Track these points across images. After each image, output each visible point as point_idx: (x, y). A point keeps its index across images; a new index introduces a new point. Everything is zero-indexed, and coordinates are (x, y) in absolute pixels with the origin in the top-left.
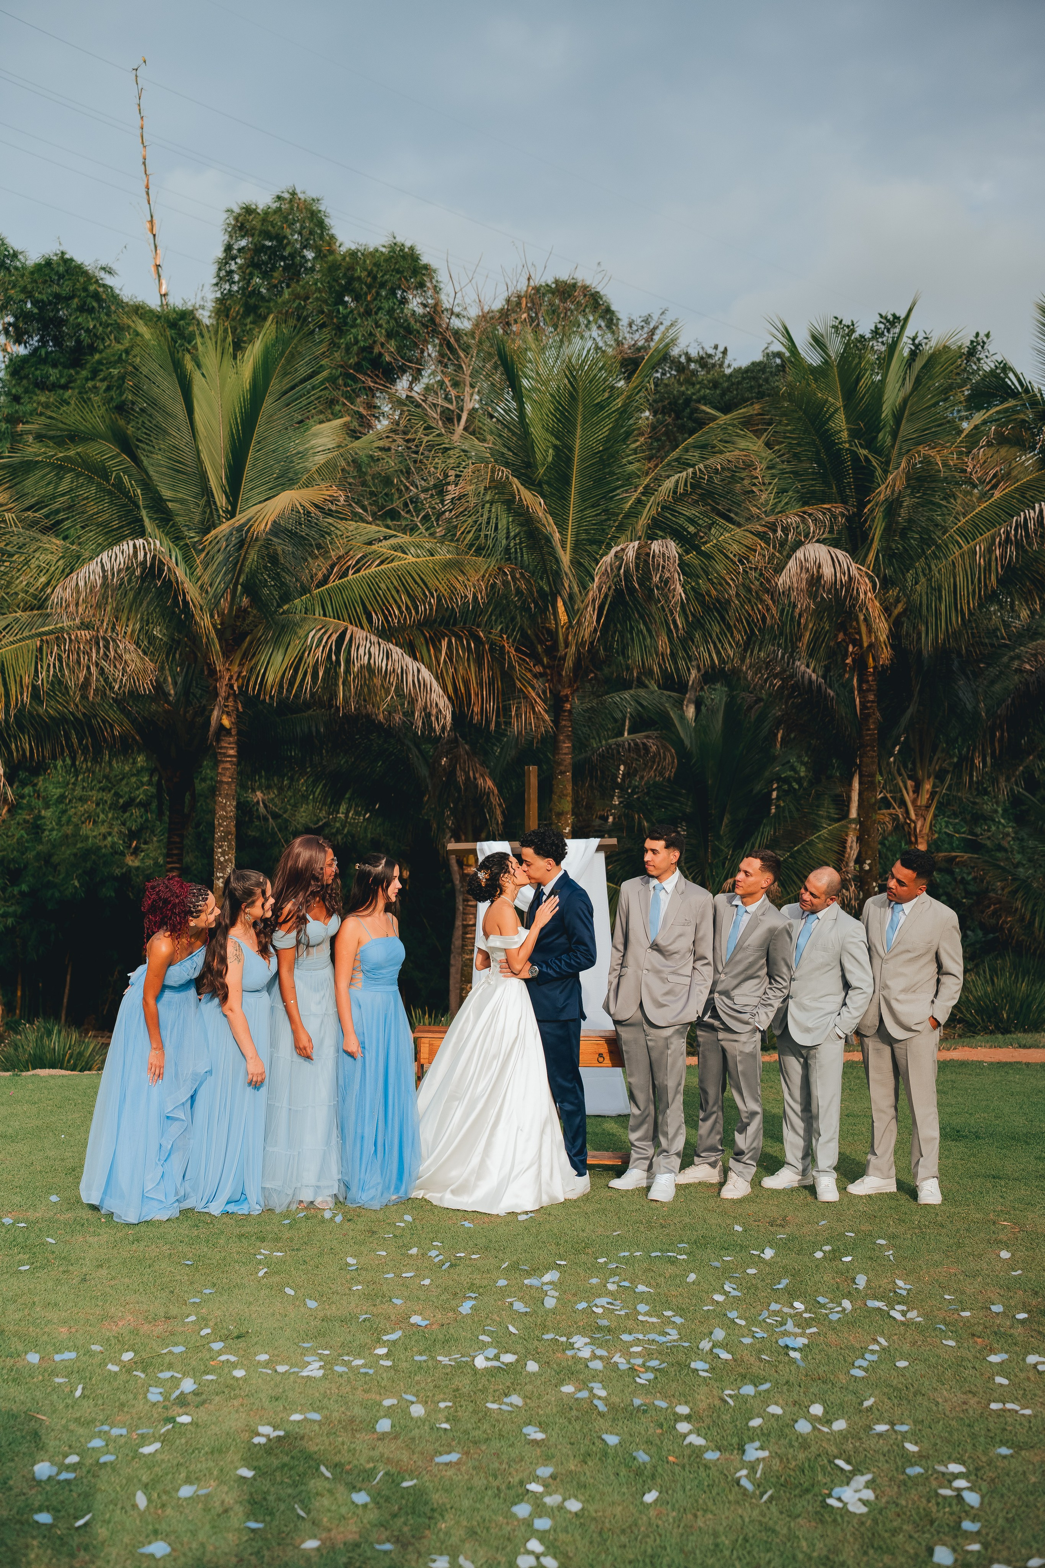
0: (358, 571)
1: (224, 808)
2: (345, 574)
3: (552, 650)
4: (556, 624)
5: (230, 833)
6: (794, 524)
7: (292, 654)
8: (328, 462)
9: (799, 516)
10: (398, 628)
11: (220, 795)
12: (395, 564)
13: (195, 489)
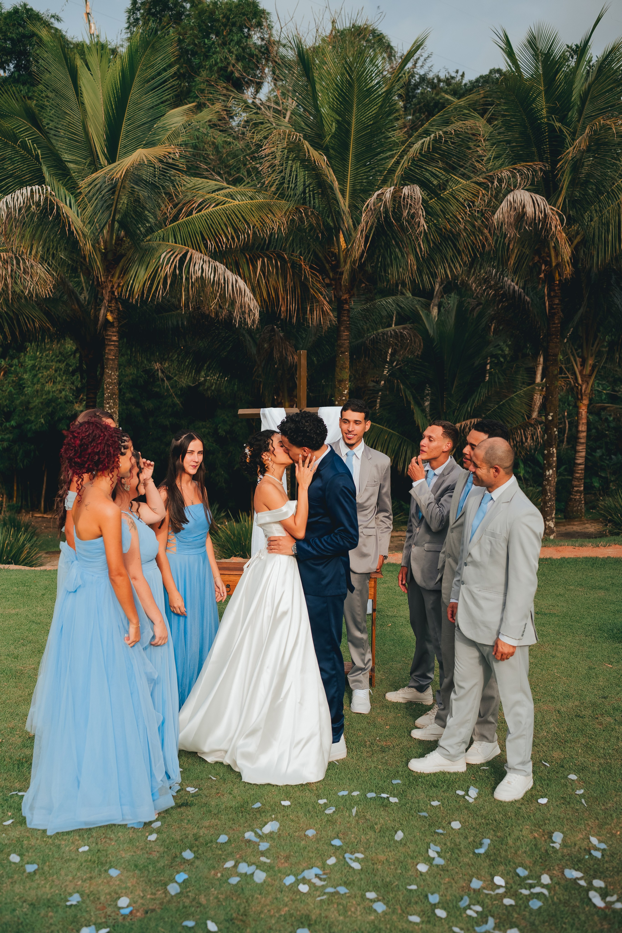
0: (200, 211)
1: (110, 377)
2: (191, 213)
3: (336, 267)
4: (339, 249)
5: (114, 394)
6: (506, 177)
7: (150, 270)
8: (174, 131)
9: (510, 171)
10: (226, 252)
11: (107, 368)
12: (225, 206)
13: (85, 153)
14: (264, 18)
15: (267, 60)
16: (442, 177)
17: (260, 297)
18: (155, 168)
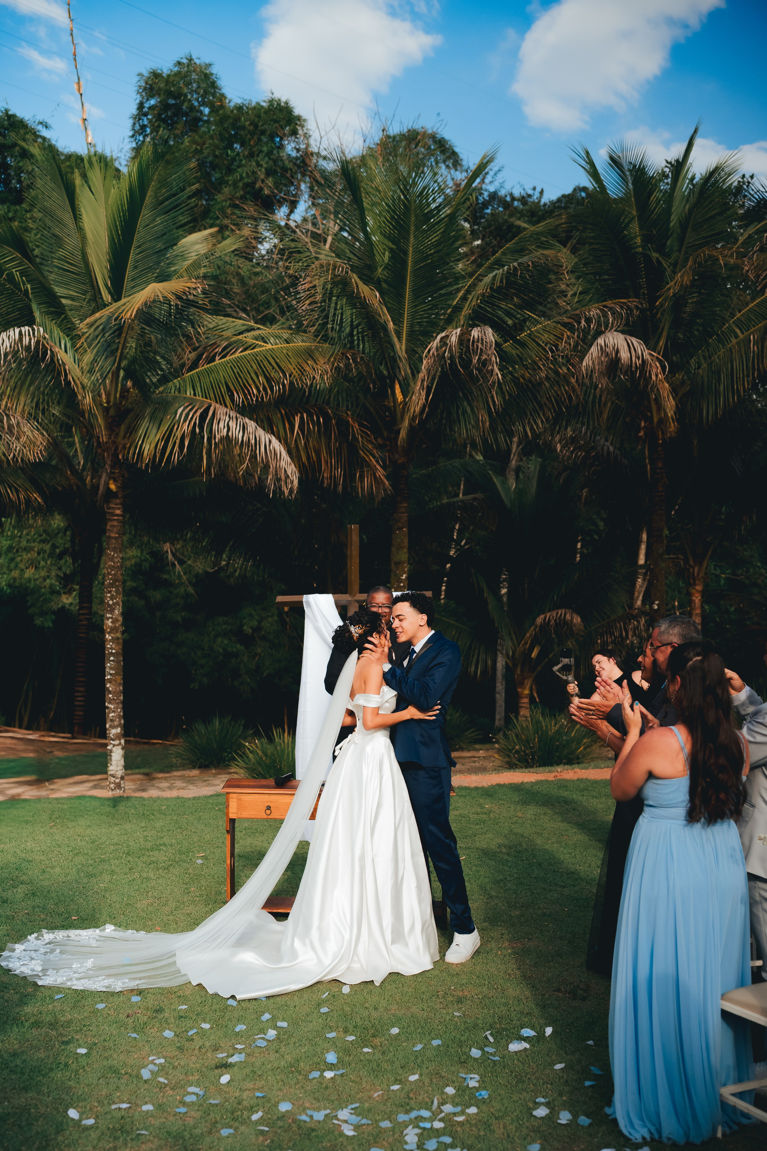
0: (224, 356)
1: (112, 559)
2: (213, 360)
3: (391, 424)
4: (394, 402)
5: (117, 580)
6: (596, 316)
7: (164, 428)
8: (194, 262)
9: (600, 309)
10: (256, 406)
11: (109, 548)
12: (255, 350)
13: (84, 287)
14: (300, 125)
15: (304, 175)
16: (519, 316)
17: (299, 460)
18: (170, 305)
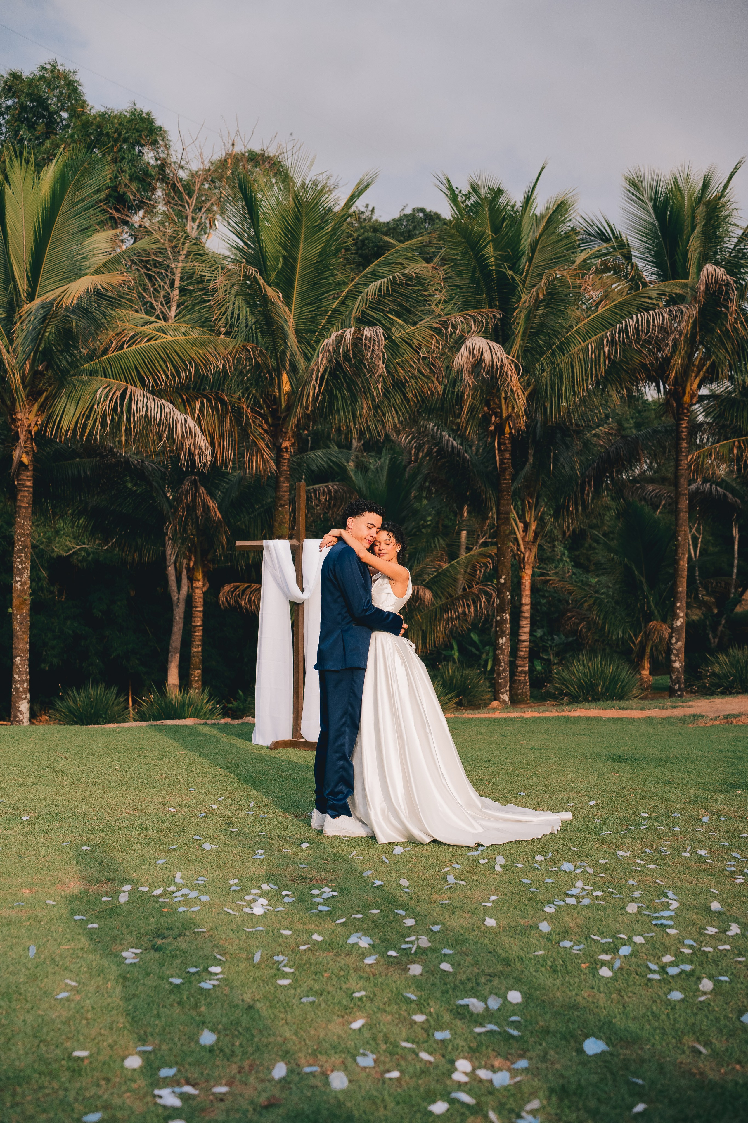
0: (132, 345)
1: (22, 527)
2: (121, 347)
3: (277, 412)
4: (280, 392)
5: (26, 547)
6: (460, 323)
7: (83, 407)
9: (462, 317)
11: (19, 516)
12: (159, 341)
13: (4, 277)
14: (161, 136)
